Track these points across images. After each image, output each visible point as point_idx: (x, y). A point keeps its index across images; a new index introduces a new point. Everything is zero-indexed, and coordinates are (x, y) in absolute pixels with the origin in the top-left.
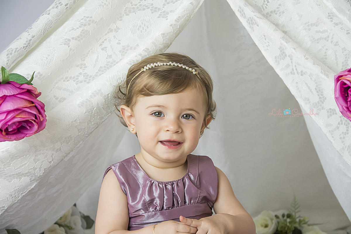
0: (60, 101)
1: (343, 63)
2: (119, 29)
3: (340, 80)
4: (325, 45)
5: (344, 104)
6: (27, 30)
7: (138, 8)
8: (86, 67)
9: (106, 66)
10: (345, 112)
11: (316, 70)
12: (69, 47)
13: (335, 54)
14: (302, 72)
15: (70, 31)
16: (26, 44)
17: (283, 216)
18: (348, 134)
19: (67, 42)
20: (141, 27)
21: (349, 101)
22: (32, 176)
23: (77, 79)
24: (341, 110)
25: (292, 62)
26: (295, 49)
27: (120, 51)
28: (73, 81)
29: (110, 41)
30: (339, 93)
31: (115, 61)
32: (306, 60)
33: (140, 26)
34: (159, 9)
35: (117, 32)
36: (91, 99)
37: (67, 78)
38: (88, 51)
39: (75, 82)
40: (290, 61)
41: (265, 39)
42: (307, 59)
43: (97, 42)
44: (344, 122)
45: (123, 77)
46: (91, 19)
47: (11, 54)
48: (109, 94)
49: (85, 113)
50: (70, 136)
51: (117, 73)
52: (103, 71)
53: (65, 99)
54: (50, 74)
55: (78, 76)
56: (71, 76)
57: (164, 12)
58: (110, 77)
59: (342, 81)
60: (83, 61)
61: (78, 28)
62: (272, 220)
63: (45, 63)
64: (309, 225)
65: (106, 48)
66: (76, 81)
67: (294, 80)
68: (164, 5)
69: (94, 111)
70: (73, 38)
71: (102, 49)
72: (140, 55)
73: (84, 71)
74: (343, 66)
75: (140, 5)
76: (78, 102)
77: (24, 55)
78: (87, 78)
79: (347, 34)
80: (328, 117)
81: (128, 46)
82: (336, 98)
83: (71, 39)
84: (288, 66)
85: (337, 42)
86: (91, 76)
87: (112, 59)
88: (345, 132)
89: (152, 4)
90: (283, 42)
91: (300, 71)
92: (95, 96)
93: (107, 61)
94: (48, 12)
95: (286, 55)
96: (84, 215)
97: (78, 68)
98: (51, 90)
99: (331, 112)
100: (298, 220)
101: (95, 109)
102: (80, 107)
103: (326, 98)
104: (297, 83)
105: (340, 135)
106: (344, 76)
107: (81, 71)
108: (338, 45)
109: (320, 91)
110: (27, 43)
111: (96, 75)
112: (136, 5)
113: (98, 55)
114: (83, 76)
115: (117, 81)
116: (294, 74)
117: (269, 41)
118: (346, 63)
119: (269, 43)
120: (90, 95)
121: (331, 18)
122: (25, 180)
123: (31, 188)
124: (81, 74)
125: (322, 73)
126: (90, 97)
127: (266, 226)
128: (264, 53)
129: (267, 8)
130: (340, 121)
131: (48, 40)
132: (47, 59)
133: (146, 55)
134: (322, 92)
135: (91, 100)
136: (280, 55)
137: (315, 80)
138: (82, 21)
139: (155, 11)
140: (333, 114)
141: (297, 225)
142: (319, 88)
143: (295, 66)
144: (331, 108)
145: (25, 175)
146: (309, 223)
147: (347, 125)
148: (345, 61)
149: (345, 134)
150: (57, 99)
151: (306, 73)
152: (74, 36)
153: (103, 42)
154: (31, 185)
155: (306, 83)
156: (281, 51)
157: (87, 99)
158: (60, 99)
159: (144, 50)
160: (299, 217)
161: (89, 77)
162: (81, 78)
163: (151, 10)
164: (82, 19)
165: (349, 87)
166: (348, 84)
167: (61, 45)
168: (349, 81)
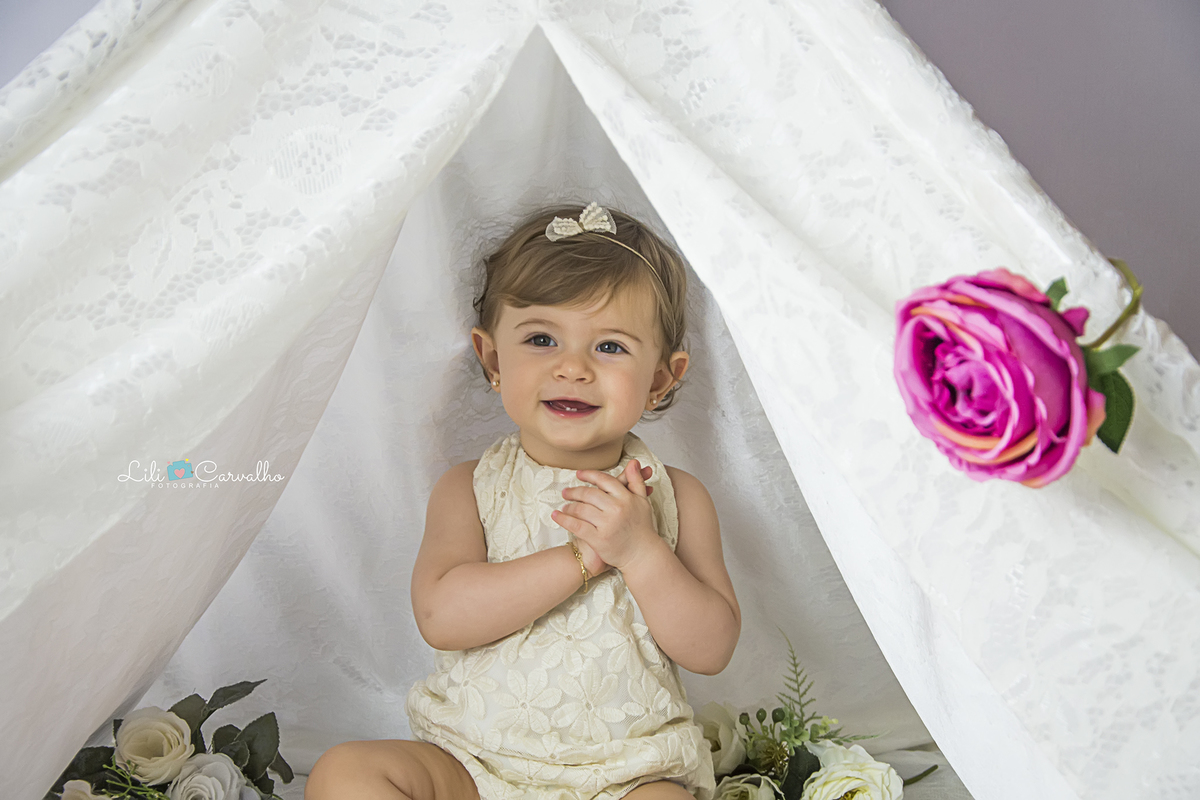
0: (41, 382)
2: (237, 159)
3: (913, 316)
5: (923, 393)
7: (299, 96)
8: (129, 276)
12: (69, 210)
13: (893, 253)
15: (76, 160)
19: (62, 196)
21: (937, 382)
24: (912, 410)
27: (239, 230)
28: (86, 319)
29: (208, 196)
30: (910, 357)
31: (220, 260)
33: (305, 155)
34: (366, 104)
35: (231, 169)
36: (135, 381)
37: (67, 308)
38: (139, 228)
39: (91, 323)
43: (169, 199)
46: (145, 126)
49: (117, 422)
52: (180, 289)
53: (57, 377)
55: (102, 303)
56: (81, 303)
57: (381, 112)
59: (918, 320)
60: (120, 256)
61: (101, 153)
65: (195, 217)
66: (96, 319)
68: (383, 90)
69: (146, 417)
70: (84, 185)
71: (184, 221)
73: (123, 289)
75: (309, 89)
76: (93, 389)
78: (130, 311)
79: (929, 191)
81: (265, 215)
82: (900, 376)
83: (78, 188)
86: (142, 305)
87: (212, 252)
89: (345, 89)
92: (150, 371)
93: (195, 258)
97: (103, 277)
98: (17, 347)
105: (900, 503)
106: (926, 304)
107: (114, 287)
108: (900, 225)
109: (841, 365)
111: (160, 303)
112: (293, 88)
113: (170, 241)
114: (118, 305)
121: (884, 143)
124: (112, 296)
138: (116, 132)
139: (355, 110)
150: (32, 373)
152: (88, 180)
153: (187, 199)
158: (43, 374)
161: (136, 306)
162: (112, 310)
163: (342, 106)
164: (116, 125)
165: (937, 340)
166: (938, 329)
167: (42, 203)
168: (939, 320)
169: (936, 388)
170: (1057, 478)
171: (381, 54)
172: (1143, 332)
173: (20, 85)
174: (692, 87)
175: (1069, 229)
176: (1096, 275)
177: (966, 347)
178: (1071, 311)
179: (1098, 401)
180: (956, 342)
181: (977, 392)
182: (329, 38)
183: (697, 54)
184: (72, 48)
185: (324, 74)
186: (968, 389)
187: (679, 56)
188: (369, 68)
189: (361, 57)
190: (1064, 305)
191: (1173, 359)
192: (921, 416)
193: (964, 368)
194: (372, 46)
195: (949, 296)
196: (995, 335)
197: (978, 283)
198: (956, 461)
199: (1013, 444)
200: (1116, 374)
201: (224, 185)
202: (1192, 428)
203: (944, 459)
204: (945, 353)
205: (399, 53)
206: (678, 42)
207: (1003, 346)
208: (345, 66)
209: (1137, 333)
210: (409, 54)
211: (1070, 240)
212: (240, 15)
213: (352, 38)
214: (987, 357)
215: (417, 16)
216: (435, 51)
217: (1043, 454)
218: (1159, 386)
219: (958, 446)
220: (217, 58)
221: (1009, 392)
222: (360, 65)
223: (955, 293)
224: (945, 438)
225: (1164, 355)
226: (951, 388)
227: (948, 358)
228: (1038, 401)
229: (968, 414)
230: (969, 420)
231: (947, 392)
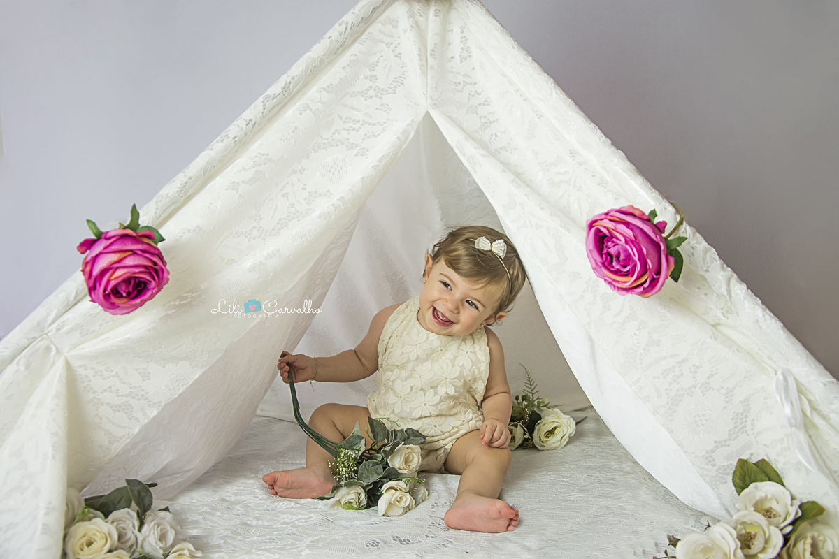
2: (304, 169)
3: (594, 227)
7: (329, 143)
8: (261, 219)
12: (237, 192)
20: (332, 168)
21: (605, 254)
27: (305, 199)
29: (293, 185)
34: (357, 145)
35: (302, 174)
37: (237, 233)
43: (277, 187)
46: (267, 157)
47: (161, 201)
53: (233, 260)
54: (213, 228)
55: (251, 230)
56: (242, 231)
57: (363, 148)
59: (596, 228)
60: (258, 211)
61: (250, 168)
65: (288, 194)
68: (363, 140)
70: (243, 182)
71: (283, 196)
73: (259, 225)
75: (333, 140)
79: (593, 176)
81: (316, 193)
83: (241, 183)
89: (348, 139)
94: (211, 147)
97: (251, 220)
106: (599, 221)
107: (255, 224)
112: (327, 139)
113: (278, 204)
121: (574, 157)
124: (254, 227)
129: (494, 143)
131: (212, 183)
136: (509, 203)
138: (256, 159)
139: (352, 148)
142: (559, 245)
150: (223, 260)
152: (245, 179)
153: (284, 187)
158: (227, 260)
161: (265, 231)
162: (255, 233)
163: (347, 146)
164: (256, 157)
165: (605, 236)
166: (605, 231)
167: (227, 189)
168: (605, 227)
169: (604, 256)
170: (655, 293)
171: (362, 125)
172: (685, 231)
173: (218, 142)
174: (492, 135)
175: (654, 190)
176: (665, 209)
177: (618, 239)
178: (659, 223)
179: (672, 260)
180: (612, 236)
181: (622, 257)
182: (341, 119)
183: (494, 122)
184: (238, 126)
185: (339, 134)
186: (618, 257)
187: (486, 123)
188: (358, 131)
189: (354, 126)
190: (656, 221)
191: (698, 243)
192: (598, 268)
193: (616, 247)
194: (359, 122)
195: (609, 217)
196: (629, 233)
197: (620, 212)
198: (613, 287)
199: (638, 279)
200: (676, 249)
201: (299, 180)
202: (707, 271)
203: (608, 286)
204: (608, 241)
205: (370, 124)
206: (485, 117)
207: (633, 238)
208: (347, 131)
209: (683, 232)
210: (374, 125)
211: (654, 194)
212: (305, 110)
213: (350, 119)
214: (626, 243)
215: (377, 109)
216: (385, 123)
217: (650, 282)
218: (693, 254)
219: (614, 280)
220: (296, 128)
221: (636, 258)
222: (354, 129)
223: (612, 216)
224: (609, 277)
225: (695, 241)
226: (611, 256)
227: (610, 243)
228: (648, 261)
229: (618, 267)
230: (618, 270)
231: (609, 257)
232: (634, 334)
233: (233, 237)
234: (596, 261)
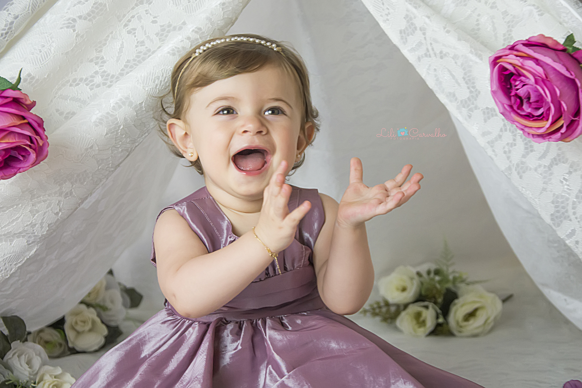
0: (66, 118)
1: (504, 35)
3: (498, 63)
4: (476, 9)
5: (506, 101)
6: (5, 7)
8: (104, 62)
9: (136, 58)
10: (508, 113)
11: (463, 49)
12: (74, 31)
13: (493, 22)
14: (441, 52)
15: (75, 5)
16: (5, 30)
17: (429, 273)
18: (515, 145)
19: (71, 24)
21: (513, 96)
22: (30, 237)
23: (92, 81)
24: (502, 111)
25: (425, 38)
26: (429, 17)
27: (157, 34)
28: (85, 85)
29: (140, 18)
30: (498, 84)
31: (149, 50)
32: (447, 34)
35: (150, 4)
36: (113, 112)
37: (74, 80)
38: (107, 37)
39: (88, 87)
40: (423, 36)
41: (383, 4)
42: (448, 32)
43: (120, 21)
44: (508, 128)
45: (163, 76)
48: (142, 103)
49: (107, 134)
50: (85, 171)
51: (154, 69)
52: (131, 67)
53: (74, 114)
54: (47, 76)
55: (92, 77)
56: (81, 77)
58: (143, 75)
59: (500, 65)
60: (99, 52)
62: (412, 279)
63: (37, 59)
64: (468, 284)
65: (134, 29)
66: (90, 85)
67: (430, 65)
69: (120, 131)
70: (80, 17)
71: (129, 32)
72: (189, 38)
73: (102, 69)
74: (505, 40)
76: (94, 118)
77: (5, 47)
78: (107, 80)
80: (485, 121)
81: (169, 26)
82: (494, 92)
83: (77, 19)
84: (420, 44)
85: (494, 3)
86: (113, 76)
87: (145, 47)
88: (512, 143)
90: (410, 7)
91: (438, 52)
92: (120, 107)
93: (137, 50)
95: (416, 28)
96: (125, 287)
97: (91, 63)
98: (52, 101)
99: (488, 113)
100: (451, 277)
101: (122, 127)
102: (97, 126)
103: (479, 92)
104: (435, 70)
105: (504, 148)
106: (504, 57)
107: (97, 68)
108: (496, 7)
109: (470, 81)
110: (7, 28)
111: (121, 74)
113: (123, 43)
114: (100, 77)
115: (154, 82)
116: (430, 57)
117: (388, 7)
118: (509, 35)
119: (388, 9)
120: (112, 106)
122: (19, 243)
123: (30, 255)
124: (96, 73)
125: (472, 53)
126: (113, 109)
127: (404, 289)
128: (383, 25)
130: (502, 125)
131: (41, 21)
132: (41, 52)
133: (197, 39)
134: (473, 83)
135: (114, 114)
136: (406, 28)
137: (462, 64)
140: (492, 116)
141: (450, 285)
142: (469, 76)
143: (431, 44)
144: (489, 107)
145: (19, 235)
146: (469, 280)
147: (513, 132)
148: (508, 31)
149: (511, 146)
150: (61, 114)
151: (447, 55)
152: (82, 14)
153: (129, 21)
154: (29, 250)
155: (449, 71)
156: (408, 22)
157: (108, 113)
158: (67, 114)
159: (193, 30)
160: (454, 272)
161: (110, 77)
162: (98, 79)
165: (512, 74)
166: (510, 67)
167: (61, 28)
168: (510, 64)
169: (513, 98)
170: (576, 137)
177: (525, 76)
180: (520, 75)
181: (532, 99)
186: (529, 98)
190: (572, 48)
193: (525, 87)
195: (515, 52)
196: (539, 69)
197: (529, 44)
198: (526, 134)
199: (553, 123)
203: (521, 133)
204: (515, 81)
207: (544, 76)
214: (536, 82)
217: (568, 127)
219: (526, 127)
221: (549, 99)
223: (518, 50)
224: (520, 123)
226: (520, 98)
227: (517, 83)
228: (563, 103)
229: (529, 110)
230: (529, 113)
231: (518, 100)
232: (564, 179)
233: (71, 85)
234: (503, 104)
